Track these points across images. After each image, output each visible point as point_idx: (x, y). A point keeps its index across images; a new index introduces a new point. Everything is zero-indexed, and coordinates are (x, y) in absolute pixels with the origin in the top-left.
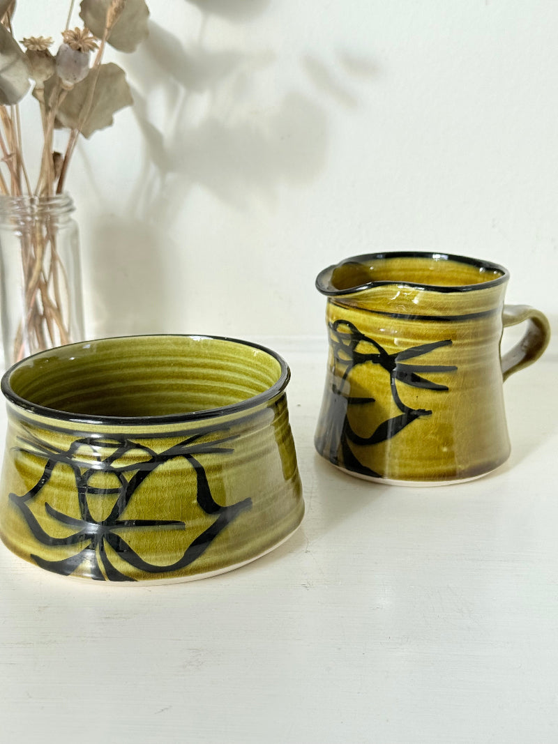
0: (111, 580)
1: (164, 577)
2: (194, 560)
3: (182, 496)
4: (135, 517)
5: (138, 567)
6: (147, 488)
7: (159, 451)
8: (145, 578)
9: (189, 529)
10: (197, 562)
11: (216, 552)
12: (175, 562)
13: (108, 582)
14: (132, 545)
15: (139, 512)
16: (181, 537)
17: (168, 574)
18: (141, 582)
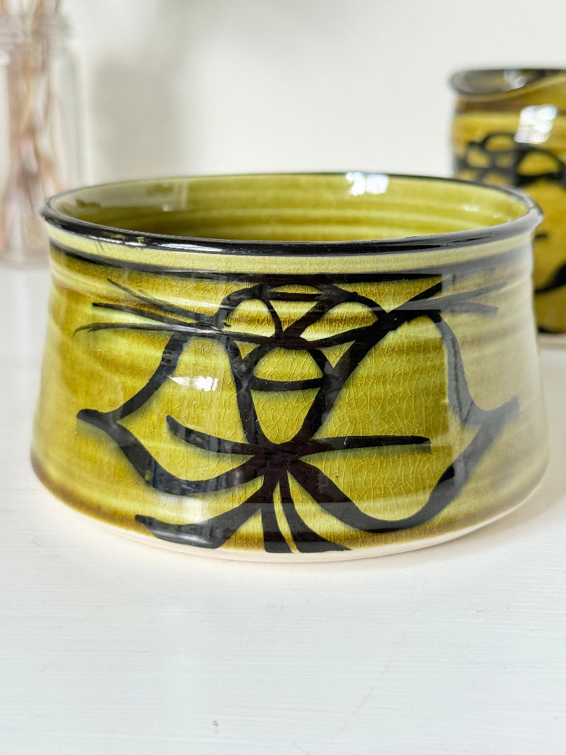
0: (302, 550)
1: (396, 540)
2: (443, 507)
3: (427, 392)
4: (347, 432)
5: (352, 524)
6: (368, 377)
7: (388, 306)
8: (364, 542)
9: (437, 449)
10: (449, 511)
11: (477, 492)
12: (414, 511)
13: (296, 555)
14: (342, 484)
15: (354, 421)
16: (424, 466)
17: (403, 533)
18: (357, 552)
